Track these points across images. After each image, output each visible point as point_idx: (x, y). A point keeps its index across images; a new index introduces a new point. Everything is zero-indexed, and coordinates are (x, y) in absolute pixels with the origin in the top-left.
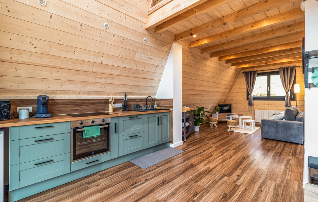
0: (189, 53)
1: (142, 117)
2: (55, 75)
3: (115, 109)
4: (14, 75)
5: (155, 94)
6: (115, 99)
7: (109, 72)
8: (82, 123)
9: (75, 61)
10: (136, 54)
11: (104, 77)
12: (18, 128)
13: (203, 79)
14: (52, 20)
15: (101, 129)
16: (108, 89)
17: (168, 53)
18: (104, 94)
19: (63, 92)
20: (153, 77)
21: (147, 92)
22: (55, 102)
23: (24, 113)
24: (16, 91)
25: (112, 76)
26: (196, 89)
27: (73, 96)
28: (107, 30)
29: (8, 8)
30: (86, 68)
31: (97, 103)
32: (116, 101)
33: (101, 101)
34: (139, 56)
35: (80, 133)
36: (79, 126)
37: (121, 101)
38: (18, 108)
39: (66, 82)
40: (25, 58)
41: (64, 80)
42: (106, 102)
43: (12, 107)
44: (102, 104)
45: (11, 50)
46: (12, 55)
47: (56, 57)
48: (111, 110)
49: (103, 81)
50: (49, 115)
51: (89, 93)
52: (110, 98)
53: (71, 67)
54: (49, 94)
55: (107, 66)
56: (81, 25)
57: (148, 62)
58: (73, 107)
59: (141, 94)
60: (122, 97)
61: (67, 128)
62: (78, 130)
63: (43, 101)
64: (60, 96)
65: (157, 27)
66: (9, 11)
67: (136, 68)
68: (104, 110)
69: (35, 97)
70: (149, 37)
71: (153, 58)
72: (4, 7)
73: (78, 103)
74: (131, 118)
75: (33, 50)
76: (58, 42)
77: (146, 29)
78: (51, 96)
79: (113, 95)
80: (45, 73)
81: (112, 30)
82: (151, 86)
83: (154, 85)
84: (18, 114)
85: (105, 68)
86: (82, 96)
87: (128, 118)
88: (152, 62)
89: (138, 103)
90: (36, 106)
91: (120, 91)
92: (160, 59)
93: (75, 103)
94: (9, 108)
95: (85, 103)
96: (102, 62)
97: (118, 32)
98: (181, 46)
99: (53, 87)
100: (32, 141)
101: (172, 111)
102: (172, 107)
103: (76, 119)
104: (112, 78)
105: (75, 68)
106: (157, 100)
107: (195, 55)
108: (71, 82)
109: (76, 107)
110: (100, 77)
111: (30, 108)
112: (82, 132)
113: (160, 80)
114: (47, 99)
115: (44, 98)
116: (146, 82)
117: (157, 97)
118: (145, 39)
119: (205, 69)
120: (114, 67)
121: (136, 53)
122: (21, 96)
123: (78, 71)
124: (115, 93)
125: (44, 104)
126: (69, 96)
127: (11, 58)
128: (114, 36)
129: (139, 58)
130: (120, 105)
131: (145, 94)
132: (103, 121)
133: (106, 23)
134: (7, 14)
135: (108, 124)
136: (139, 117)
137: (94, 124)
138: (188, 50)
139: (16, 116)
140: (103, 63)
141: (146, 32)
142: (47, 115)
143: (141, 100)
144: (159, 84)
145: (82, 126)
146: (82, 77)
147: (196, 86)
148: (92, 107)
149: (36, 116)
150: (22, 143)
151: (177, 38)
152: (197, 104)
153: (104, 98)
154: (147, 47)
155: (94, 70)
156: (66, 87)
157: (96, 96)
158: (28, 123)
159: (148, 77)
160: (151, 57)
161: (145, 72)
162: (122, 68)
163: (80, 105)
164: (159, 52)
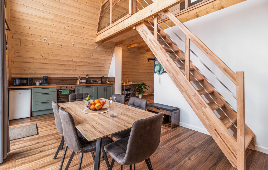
0: (129, 51)
1: (94, 86)
2: (51, 67)
3: (80, 83)
4: (34, 67)
5: (107, 75)
6: (81, 78)
7: (77, 64)
8: (61, 88)
9: (59, 60)
10: (92, 55)
12: (36, 88)
13: (143, 65)
14: (49, 45)
15: (70, 91)
16: (77, 72)
17: (112, 52)
18: (75, 75)
19: (55, 74)
20: (104, 66)
21: (102, 73)
22: (51, 79)
23: (38, 83)
24: (35, 74)
25: (79, 66)
26: (139, 71)
27: (59, 76)
28: (74, 46)
29: (33, 44)
30: (65, 63)
31: (71, 79)
32: (82, 78)
34: (94, 56)
35: (61, 92)
36: (60, 89)
37: (85, 78)
38: (35, 81)
39: (56, 70)
40: (38, 61)
41: (55, 69)
42: (76, 79)
43: (33, 81)
44: (75, 80)
45: (33, 58)
46: (33, 60)
47: (51, 60)
48: (78, 83)
49: (74, 69)
50: (48, 84)
51: (67, 75)
52: (78, 77)
53: (58, 63)
54: (48, 75)
55: (76, 62)
56: (62, 46)
57: (100, 58)
58: (59, 81)
59: (98, 75)
60: (86, 76)
61: (55, 90)
62: (59, 91)
63: (45, 78)
64: (53, 76)
65: (102, 41)
66: (33, 45)
67: (92, 61)
68: (75, 83)
69: (42, 76)
70: (98, 46)
71: (103, 56)
72: (31, 43)
73: (62, 79)
74: (87, 87)
75: (41, 57)
76: (52, 53)
77: (96, 43)
78: (49, 76)
79: (81, 75)
80: (47, 67)
81: (77, 46)
83: (106, 70)
84: (35, 83)
86: (63, 76)
87: (85, 87)
88: (102, 58)
89: (96, 80)
90: (42, 80)
91: (84, 73)
92: (108, 56)
93: (60, 79)
94: (32, 81)
95: (65, 79)
96: (73, 60)
97: (80, 46)
98: (121, 48)
99: (50, 72)
100: (40, 94)
101: (114, 84)
102: (114, 82)
103: (58, 86)
104: (79, 67)
105: (60, 63)
106: (109, 78)
107: (133, 52)
108: (58, 69)
109: (61, 81)
110: (73, 67)
111: (40, 81)
112: (61, 91)
113: (109, 67)
114: (47, 77)
115: (46, 77)
116: (101, 68)
117: (109, 76)
118: (96, 47)
119: (144, 59)
120: (79, 62)
122: (37, 76)
123: (61, 65)
124: (82, 75)
125: (45, 79)
126: (57, 76)
127: (33, 61)
128: (78, 48)
129: (94, 57)
130: (84, 81)
132: (71, 87)
133: (74, 43)
134: (32, 45)
135: (74, 89)
136: (91, 86)
137: (67, 89)
138: (127, 49)
139: (35, 84)
141: (96, 44)
142: (47, 84)
143: (98, 78)
144: (109, 69)
145: (61, 89)
146: (63, 68)
147: (139, 69)
148: (69, 81)
149: (42, 84)
150: (37, 94)
151: (117, 44)
152: (143, 81)
153: (75, 77)
154: (98, 51)
155: (69, 64)
156: (56, 72)
157: (71, 76)
158: (39, 87)
159: (101, 65)
160: (101, 55)
161: (98, 63)
162: (84, 62)
163: (63, 80)
164: (106, 52)
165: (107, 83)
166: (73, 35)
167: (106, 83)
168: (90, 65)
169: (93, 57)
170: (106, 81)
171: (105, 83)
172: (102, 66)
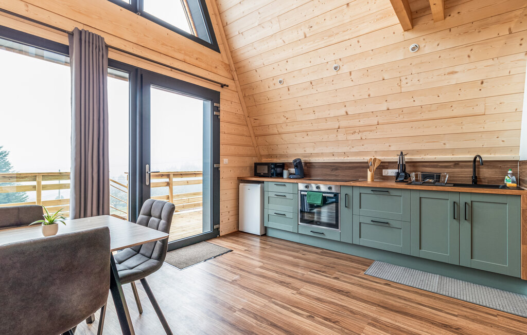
3: (383, 178)
6: (382, 162)
7: (362, 122)
8: (306, 187)
10: (404, 81)
11: (356, 131)
14: (290, 91)
15: (324, 197)
21: (471, 144)
22: (309, 165)
23: (286, 173)
24: (286, 156)
27: (328, 159)
28: (339, 73)
32: (384, 165)
33: (363, 165)
34: (412, 82)
36: (305, 189)
37: (394, 164)
49: (358, 136)
51: (345, 154)
52: (370, 160)
54: (307, 157)
55: (357, 116)
56: (311, 83)
58: (328, 171)
59: (452, 151)
60: (395, 158)
62: (302, 192)
63: (295, 164)
66: (269, 99)
67: (412, 104)
70: (422, 39)
71: (456, 69)
72: (266, 98)
73: (334, 166)
74: (375, 193)
76: (299, 108)
82: (482, 130)
85: (353, 119)
86: (336, 158)
87: (369, 191)
88: (460, 78)
91: (391, 149)
92: (490, 62)
93: (331, 166)
95: (341, 167)
96: (347, 112)
99: (309, 150)
100: (274, 194)
104: (371, 131)
106: (521, 163)
109: (332, 171)
110: (352, 132)
111: (293, 170)
112: (306, 195)
120: (367, 114)
121: (403, 78)
125: (296, 166)
128: (351, 74)
129: (413, 85)
130: (391, 172)
131: (468, 150)
132: (330, 188)
135: (336, 193)
136: (393, 192)
137: (319, 190)
140: (349, 113)
145: (307, 189)
148: (348, 173)
150: (270, 194)
155: (341, 125)
160: (451, 70)
161: (442, 106)
162: (382, 111)
163: (336, 169)
164: (475, 48)
165: (505, 187)
166: (328, 44)
167: (497, 187)
168: (406, 119)
169: (412, 89)
170: (503, 180)
171: (498, 185)
172: (469, 111)
